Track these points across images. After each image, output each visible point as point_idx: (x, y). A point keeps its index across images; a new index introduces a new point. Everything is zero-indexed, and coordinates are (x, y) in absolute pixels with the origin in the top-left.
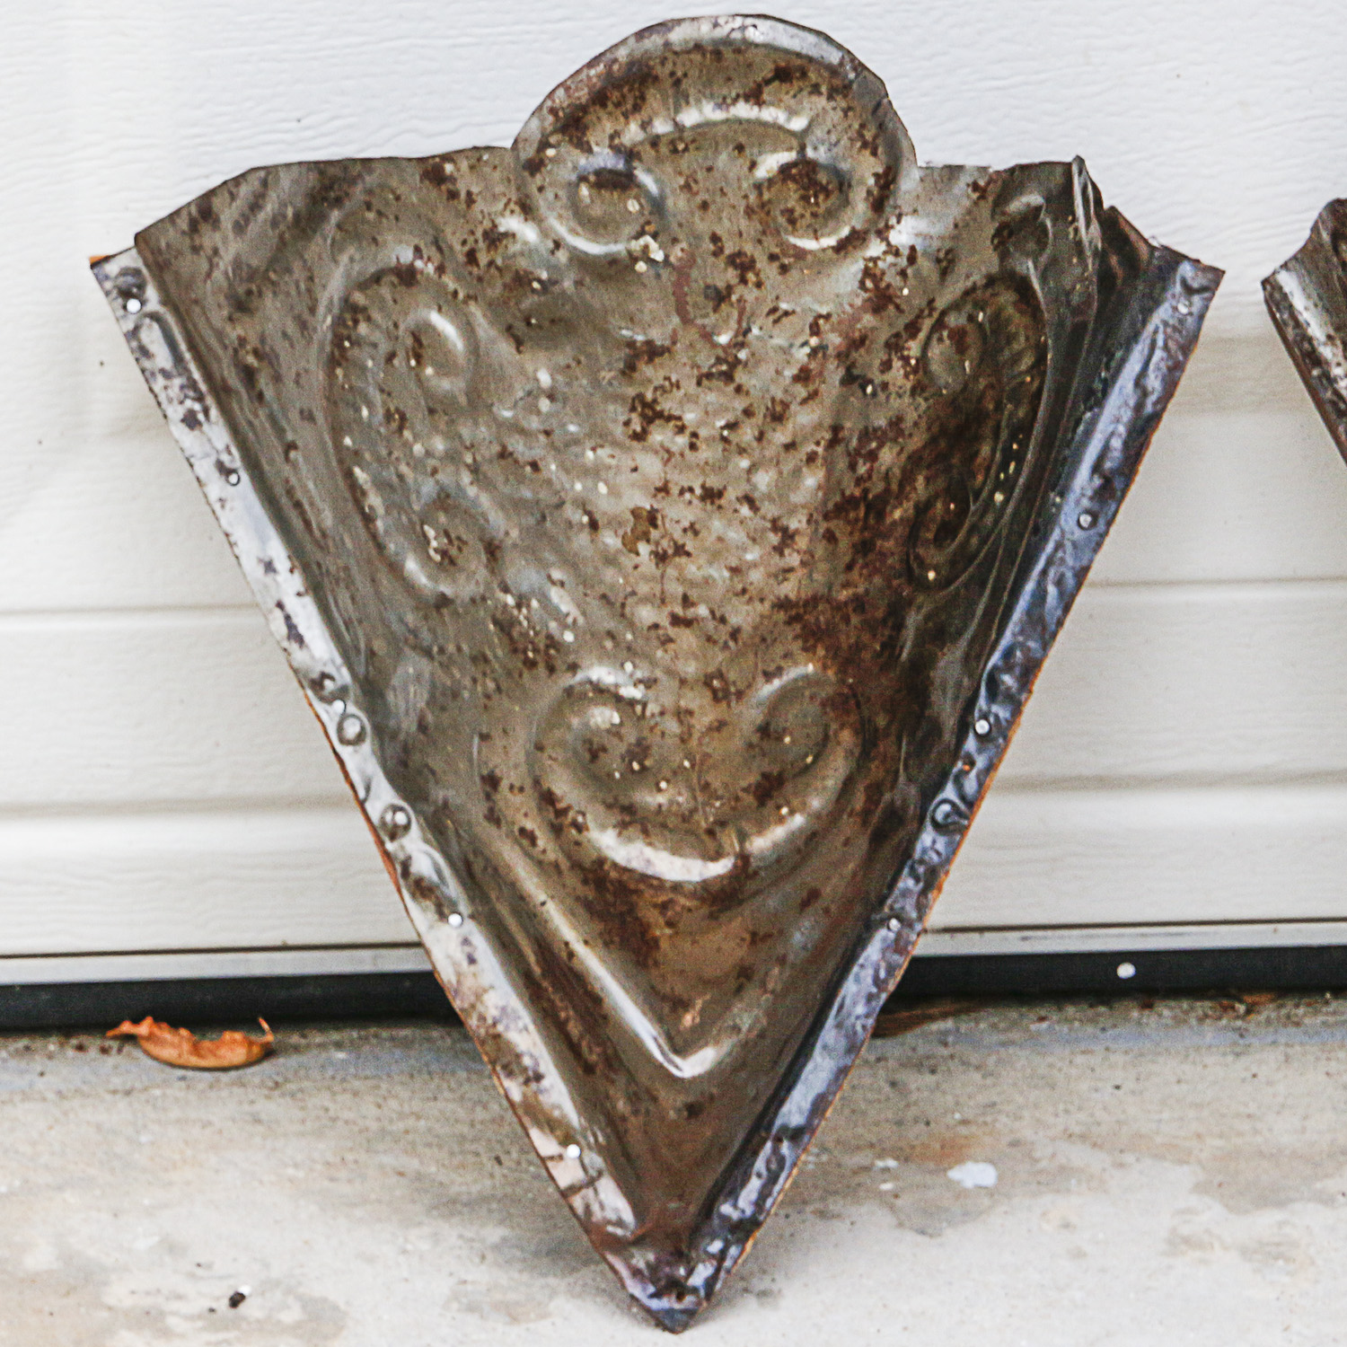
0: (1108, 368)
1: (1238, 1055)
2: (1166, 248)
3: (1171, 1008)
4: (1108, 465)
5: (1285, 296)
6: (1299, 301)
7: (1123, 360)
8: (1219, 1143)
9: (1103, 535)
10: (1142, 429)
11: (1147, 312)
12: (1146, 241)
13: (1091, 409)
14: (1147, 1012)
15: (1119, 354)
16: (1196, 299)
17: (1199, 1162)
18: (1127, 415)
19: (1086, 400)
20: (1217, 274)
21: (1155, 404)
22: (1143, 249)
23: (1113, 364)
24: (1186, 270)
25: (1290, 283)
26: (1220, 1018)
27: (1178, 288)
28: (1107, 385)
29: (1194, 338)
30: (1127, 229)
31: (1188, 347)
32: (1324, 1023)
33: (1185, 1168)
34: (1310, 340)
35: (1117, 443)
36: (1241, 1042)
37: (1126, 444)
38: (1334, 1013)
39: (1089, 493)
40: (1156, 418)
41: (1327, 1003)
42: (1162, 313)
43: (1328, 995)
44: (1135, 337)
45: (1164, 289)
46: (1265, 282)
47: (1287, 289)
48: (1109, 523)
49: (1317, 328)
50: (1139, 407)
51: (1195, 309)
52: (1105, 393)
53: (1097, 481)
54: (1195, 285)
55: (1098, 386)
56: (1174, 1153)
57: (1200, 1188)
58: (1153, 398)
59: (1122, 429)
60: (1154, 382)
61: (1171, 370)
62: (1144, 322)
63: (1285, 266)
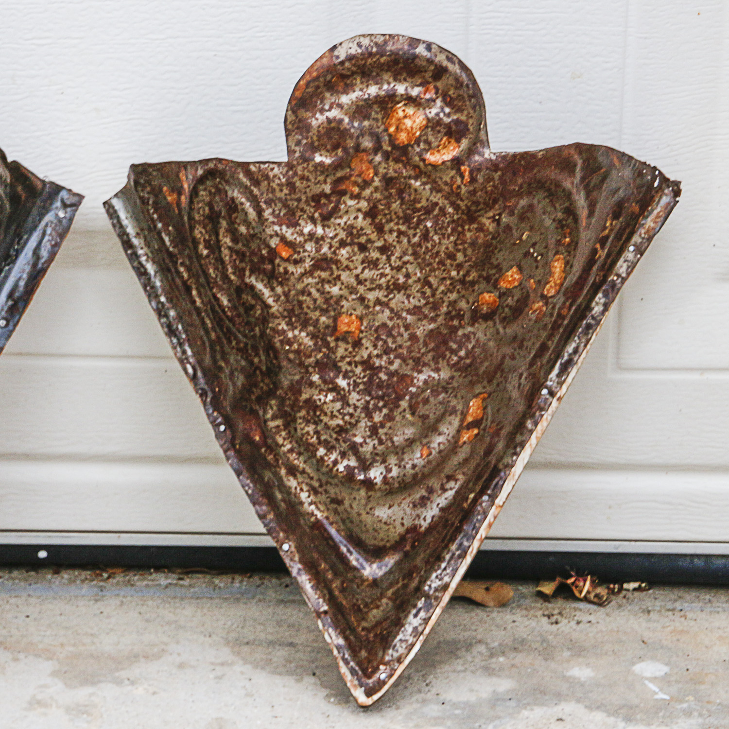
0: (18, 243)
1: (96, 601)
2: (52, 183)
3: (69, 574)
4: (17, 295)
5: (115, 211)
6: (123, 215)
7: (28, 240)
8: (71, 649)
9: (12, 331)
10: (36, 275)
11: (42, 216)
12: (39, 179)
13: (8, 265)
14: (56, 576)
15: (25, 237)
16: (69, 209)
17: (58, 660)
18: (28, 269)
19: (6, 260)
20: (81, 197)
21: (43, 264)
22: (39, 183)
23: (22, 241)
24: (63, 194)
25: (118, 204)
26: (93, 580)
27: (58, 204)
28: (18, 253)
29: (67, 230)
30: (26, 172)
31: (62, 235)
32: (147, 586)
33: (50, 662)
34: (128, 235)
35: (22, 283)
36: (100, 593)
37: (26, 285)
38: (153, 580)
39: (6, 309)
40: (44, 271)
41: (151, 574)
42: (49, 217)
43: (152, 570)
44: (35, 227)
45: (51, 204)
46: (104, 203)
47: (117, 208)
48: (15, 325)
49: (131, 230)
50: (35, 265)
51: (68, 215)
52: (17, 256)
53: (10, 303)
54: (68, 203)
55: (12, 252)
56: (47, 654)
57: (55, 674)
58: (43, 260)
59: (25, 276)
60: (44, 253)
61: (53, 246)
62: (40, 221)
63: (116, 195)
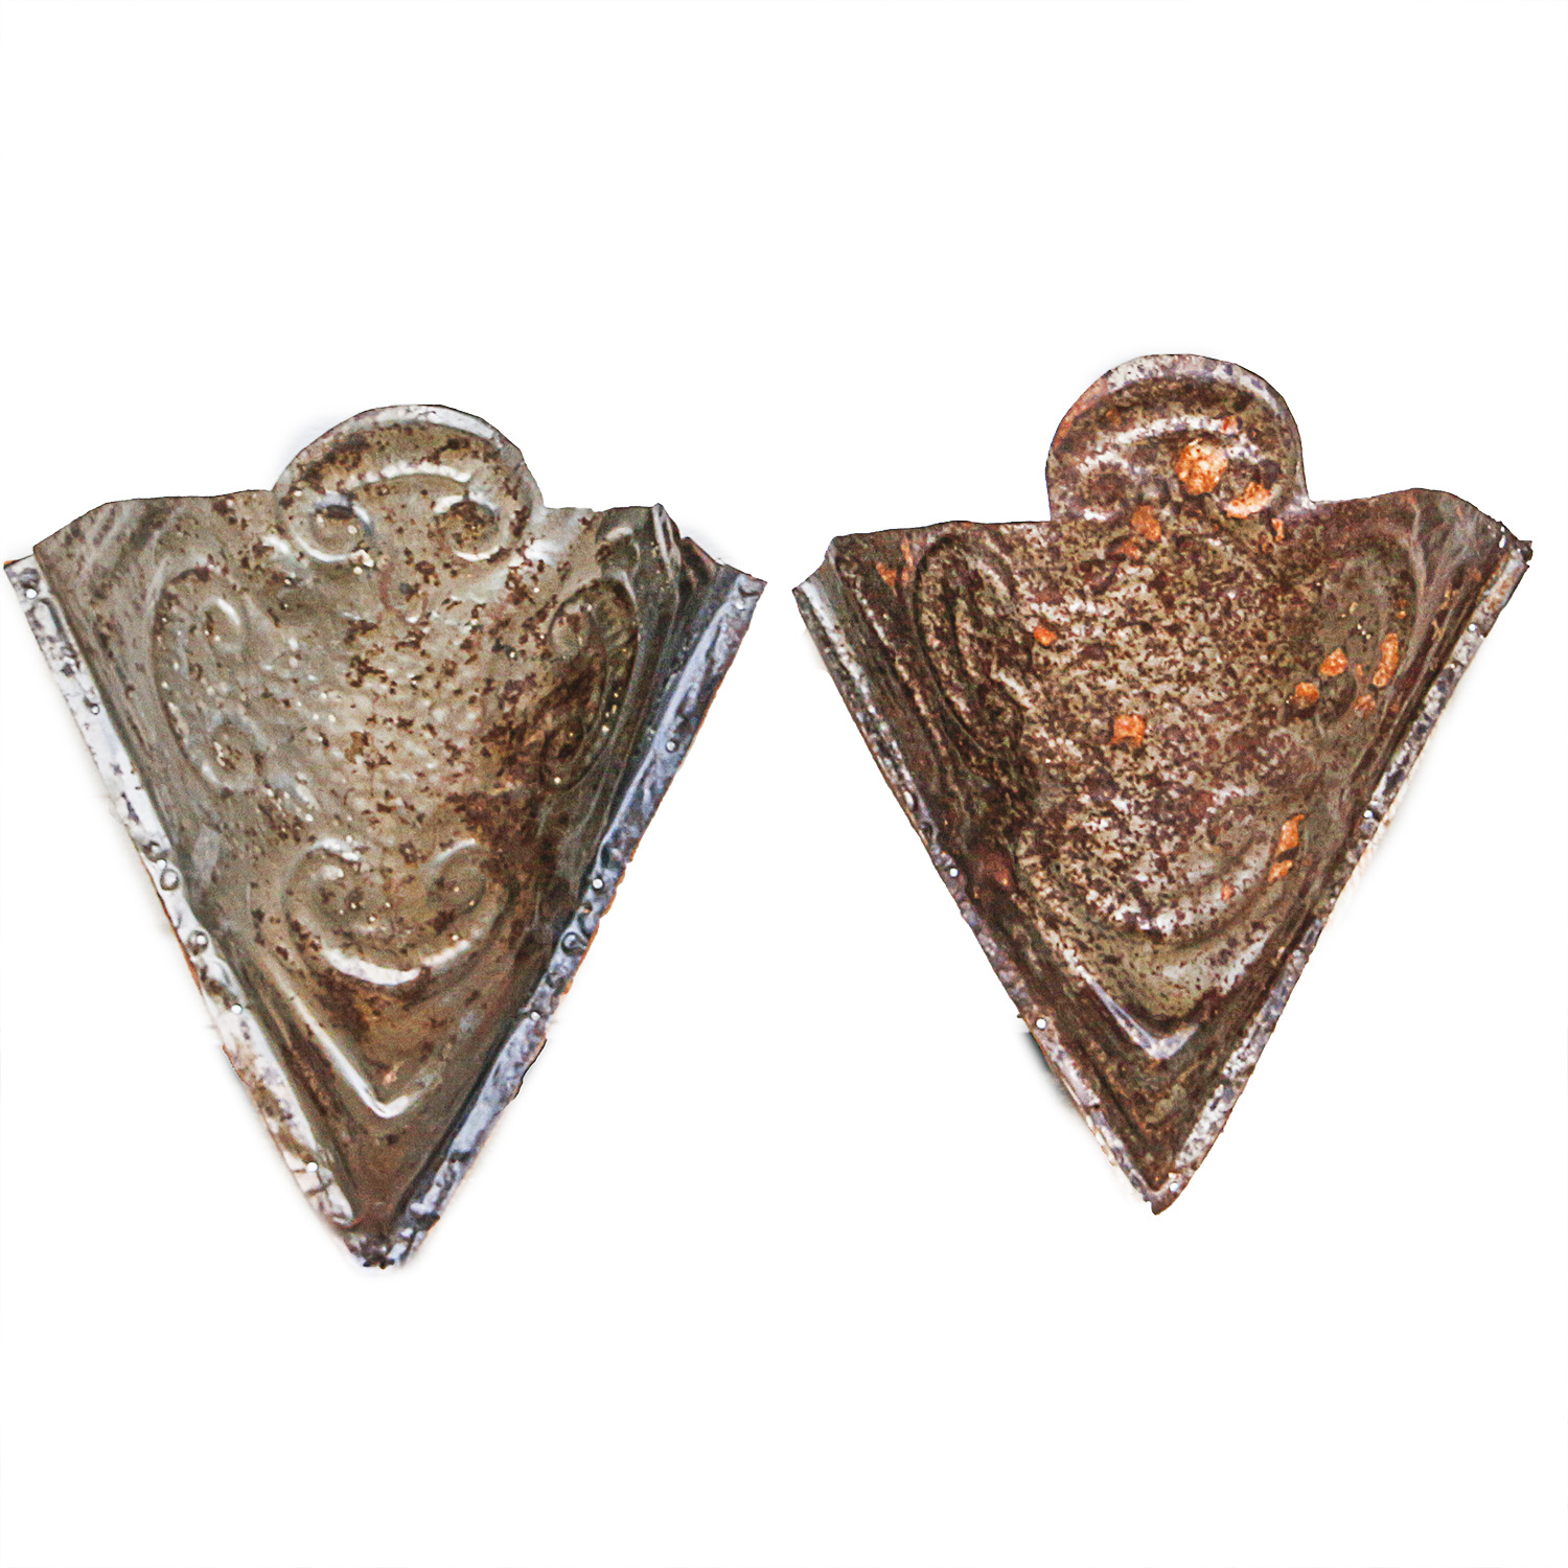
0: (687, 644)
2: (728, 566)
4: (687, 709)
5: (807, 599)
6: (816, 603)
7: (697, 641)
9: (683, 756)
10: (710, 685)
11: (715, 608)
12: (713, 561)
13: (675, 672)
15: (695, 636)
16: (749, 600)
18: (700, 676)
19: (672, 665)
20: (763, 583)
21: (719, 669)
22: (712, 567)
23: (692, 642)
24: (741, 580)
25: (811, 591)
27: (735, 593)
28: (687, 655)
29: (746, 626)
30: (699, 553)
31: (741, 633)
34: (823, 629)
35: (693, 695)
37: (699, 697)
39: (674, 727)
40: (719, 678)
42: (724, 610)
44: (707, 624)
45: (726, 593)
46: (794, 590)
47: (809, 595)
48: (687, 748)
49: (828, 621)
50: (709, 671)
51: (748, 607)
52: (686, 661)
53: (680, 720)
54: (747, 590)
55: (681, 656)
58: (718, 665)
59: (697, 686)
60: (719, 656)
61: (730, 647)
62: (713, 615)
63: (808, 580)
